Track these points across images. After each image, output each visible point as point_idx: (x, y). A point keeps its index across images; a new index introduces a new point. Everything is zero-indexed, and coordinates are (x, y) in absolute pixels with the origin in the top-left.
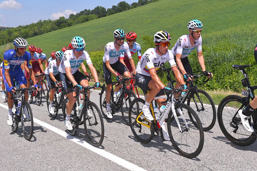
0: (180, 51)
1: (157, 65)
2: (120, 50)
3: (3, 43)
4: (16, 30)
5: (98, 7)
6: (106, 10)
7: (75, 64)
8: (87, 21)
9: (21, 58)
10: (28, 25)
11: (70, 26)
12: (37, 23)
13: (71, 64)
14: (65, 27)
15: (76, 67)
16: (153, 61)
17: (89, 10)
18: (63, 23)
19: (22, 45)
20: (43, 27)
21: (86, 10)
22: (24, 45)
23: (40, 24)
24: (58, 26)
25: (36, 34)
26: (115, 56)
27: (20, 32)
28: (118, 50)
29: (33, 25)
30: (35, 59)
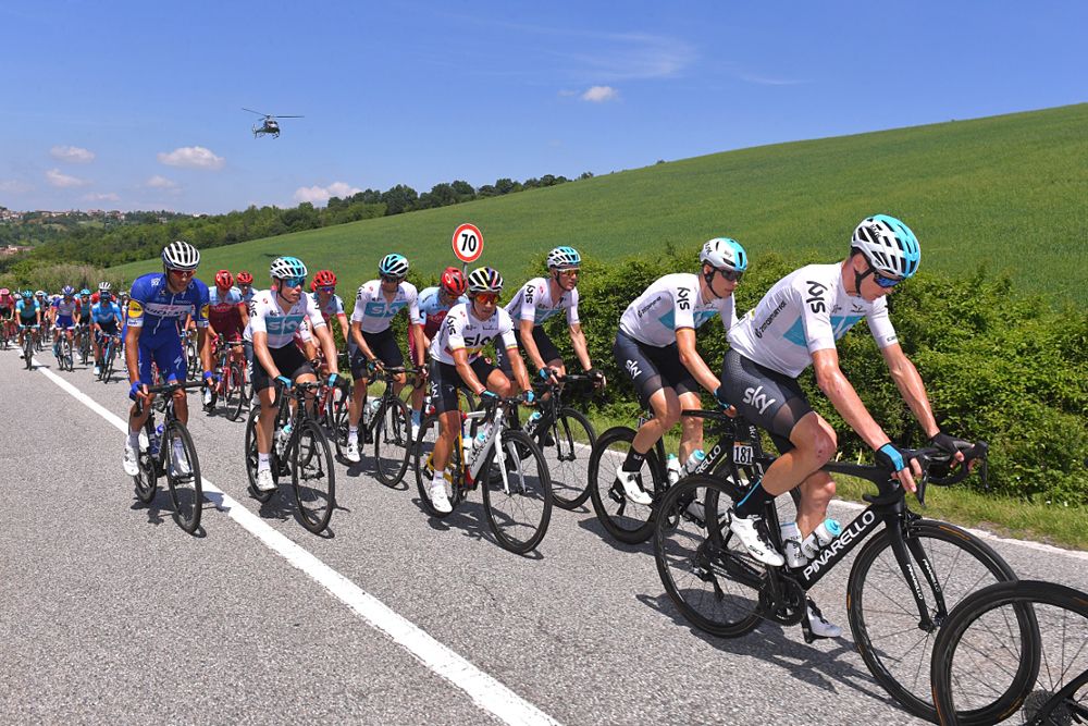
0: (529, 313)
1: (474, 341)
2: (394, 301)
3: (152, 253)
4: (191, 226)
5: (399, 188)
6: (419, 196)
7: (280, 325)
8: (357, 220)
9: (179, 297)
10: (222, 216)
11: (316, 228)
12: (246, 212)
13: (271, 324)
14: (302, 228)
15: (285, 333)
16: (463, 333)
17: (378, 192)
18: (300, 219)
19: (177, 261)
20: (256, 222)
21: (369, 191)
22: (183, 263)
23: (252, 213)
24: (286, 224)
25: (231, 240)
26: (380, 315)
27: (199, 230)
28: (390, 300)
29: (234, 216)
30: (230, 303)
